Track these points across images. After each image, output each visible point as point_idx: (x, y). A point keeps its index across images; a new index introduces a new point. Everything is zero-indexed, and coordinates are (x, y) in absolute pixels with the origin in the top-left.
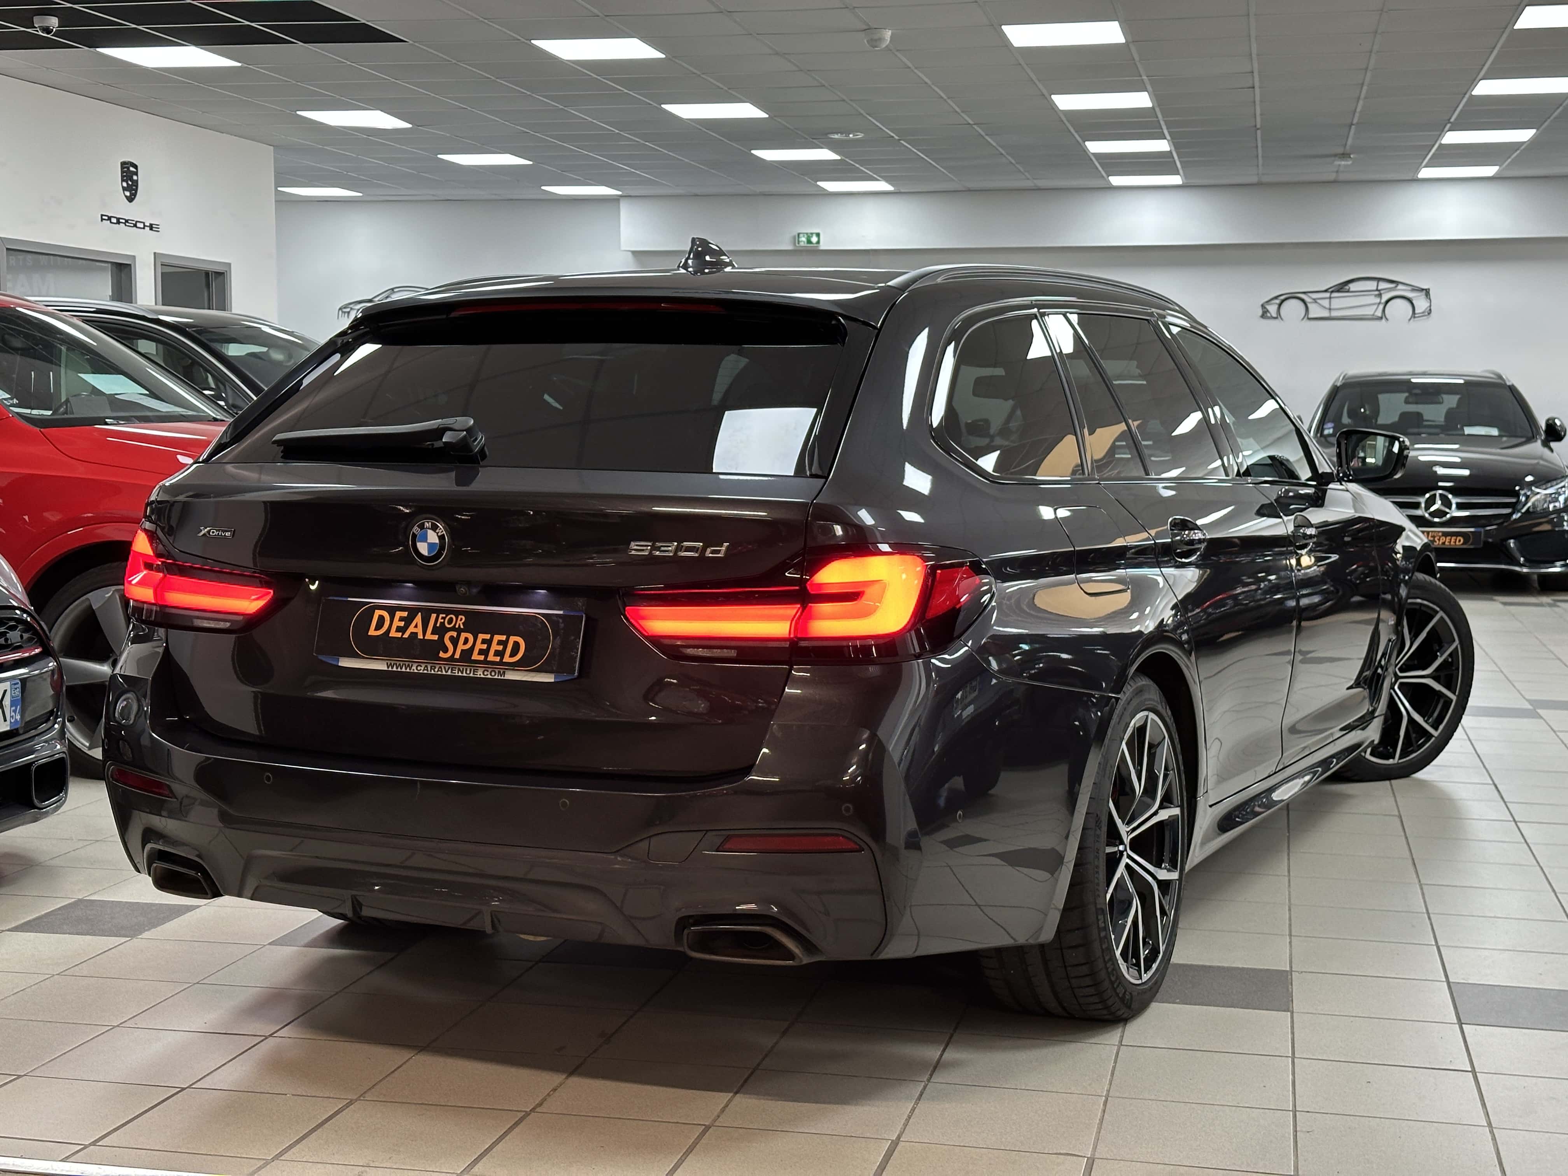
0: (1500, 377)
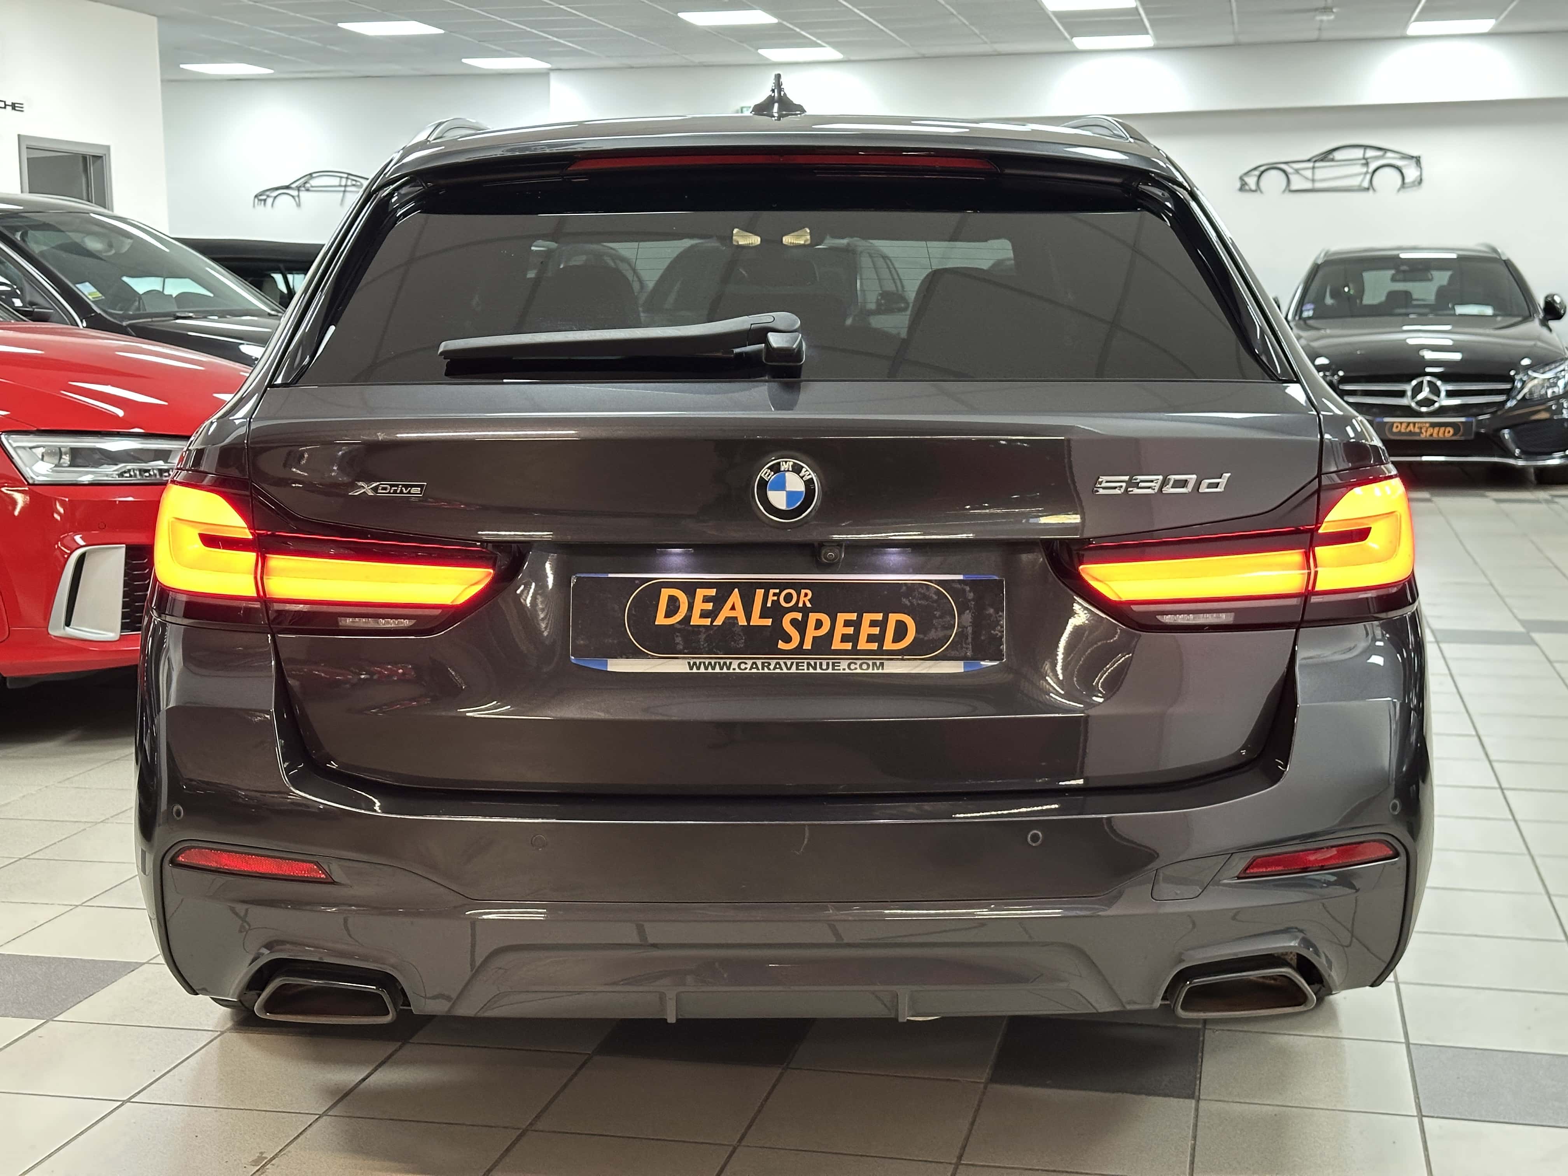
0: (1495, 250)
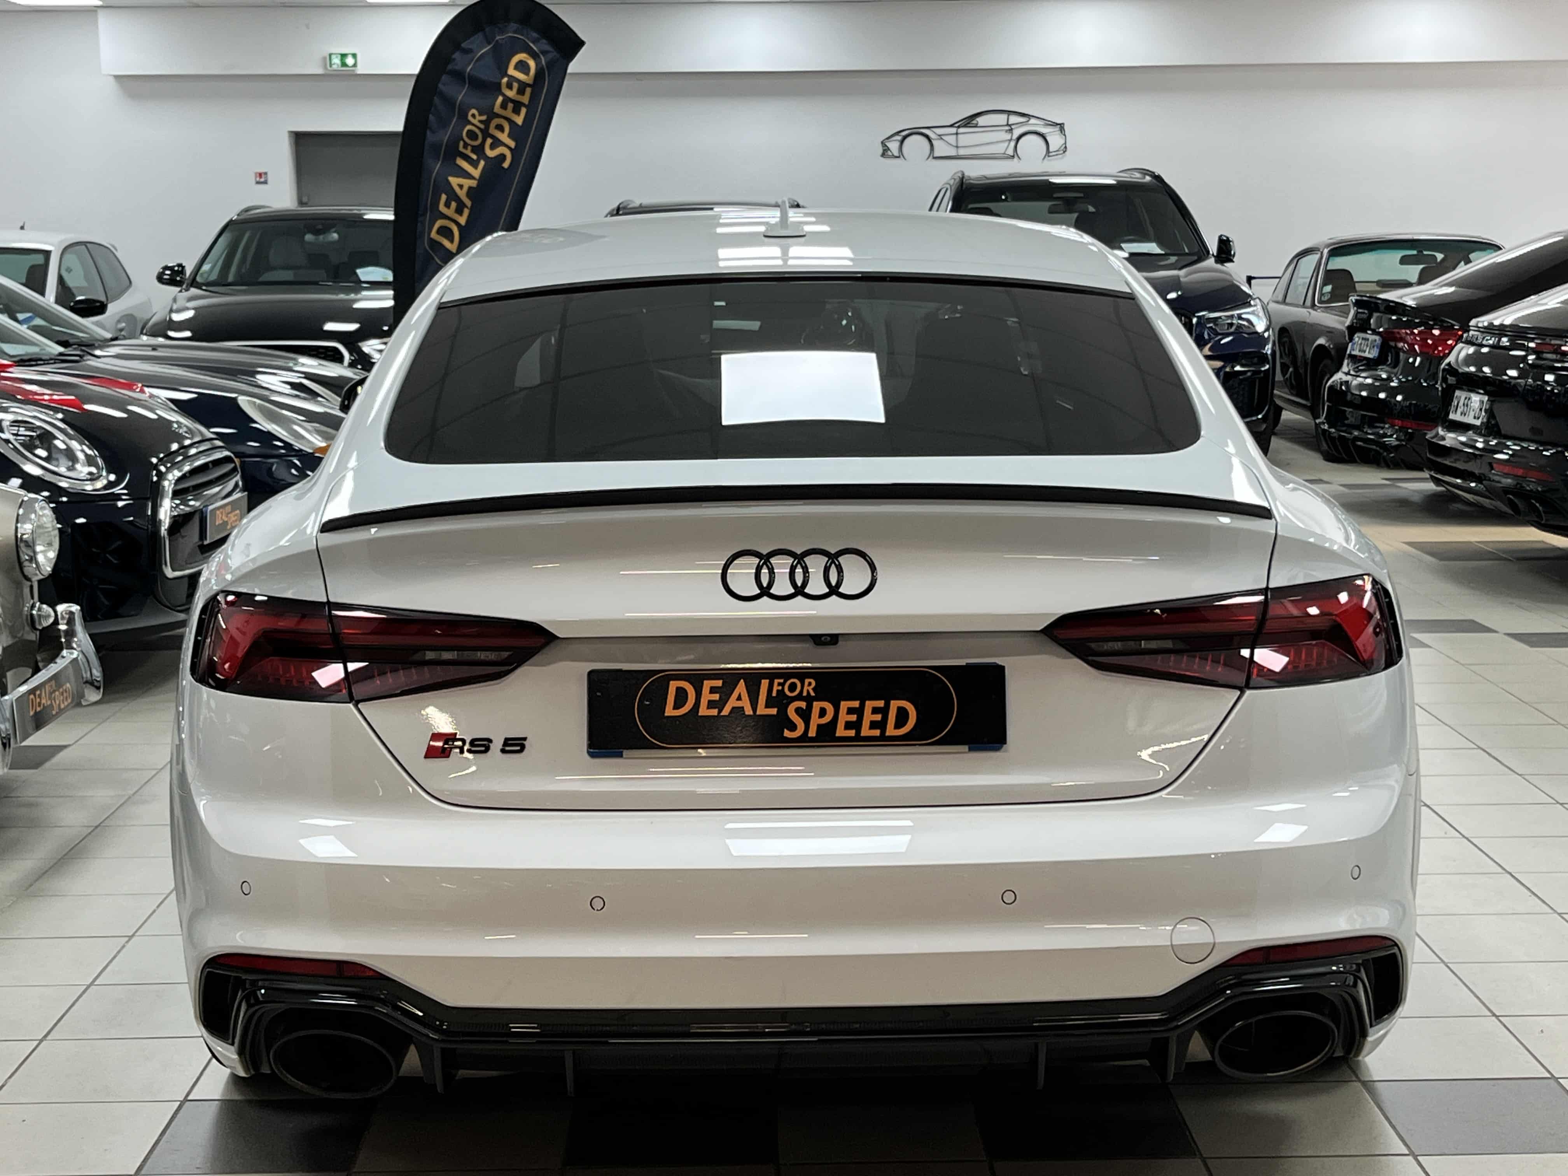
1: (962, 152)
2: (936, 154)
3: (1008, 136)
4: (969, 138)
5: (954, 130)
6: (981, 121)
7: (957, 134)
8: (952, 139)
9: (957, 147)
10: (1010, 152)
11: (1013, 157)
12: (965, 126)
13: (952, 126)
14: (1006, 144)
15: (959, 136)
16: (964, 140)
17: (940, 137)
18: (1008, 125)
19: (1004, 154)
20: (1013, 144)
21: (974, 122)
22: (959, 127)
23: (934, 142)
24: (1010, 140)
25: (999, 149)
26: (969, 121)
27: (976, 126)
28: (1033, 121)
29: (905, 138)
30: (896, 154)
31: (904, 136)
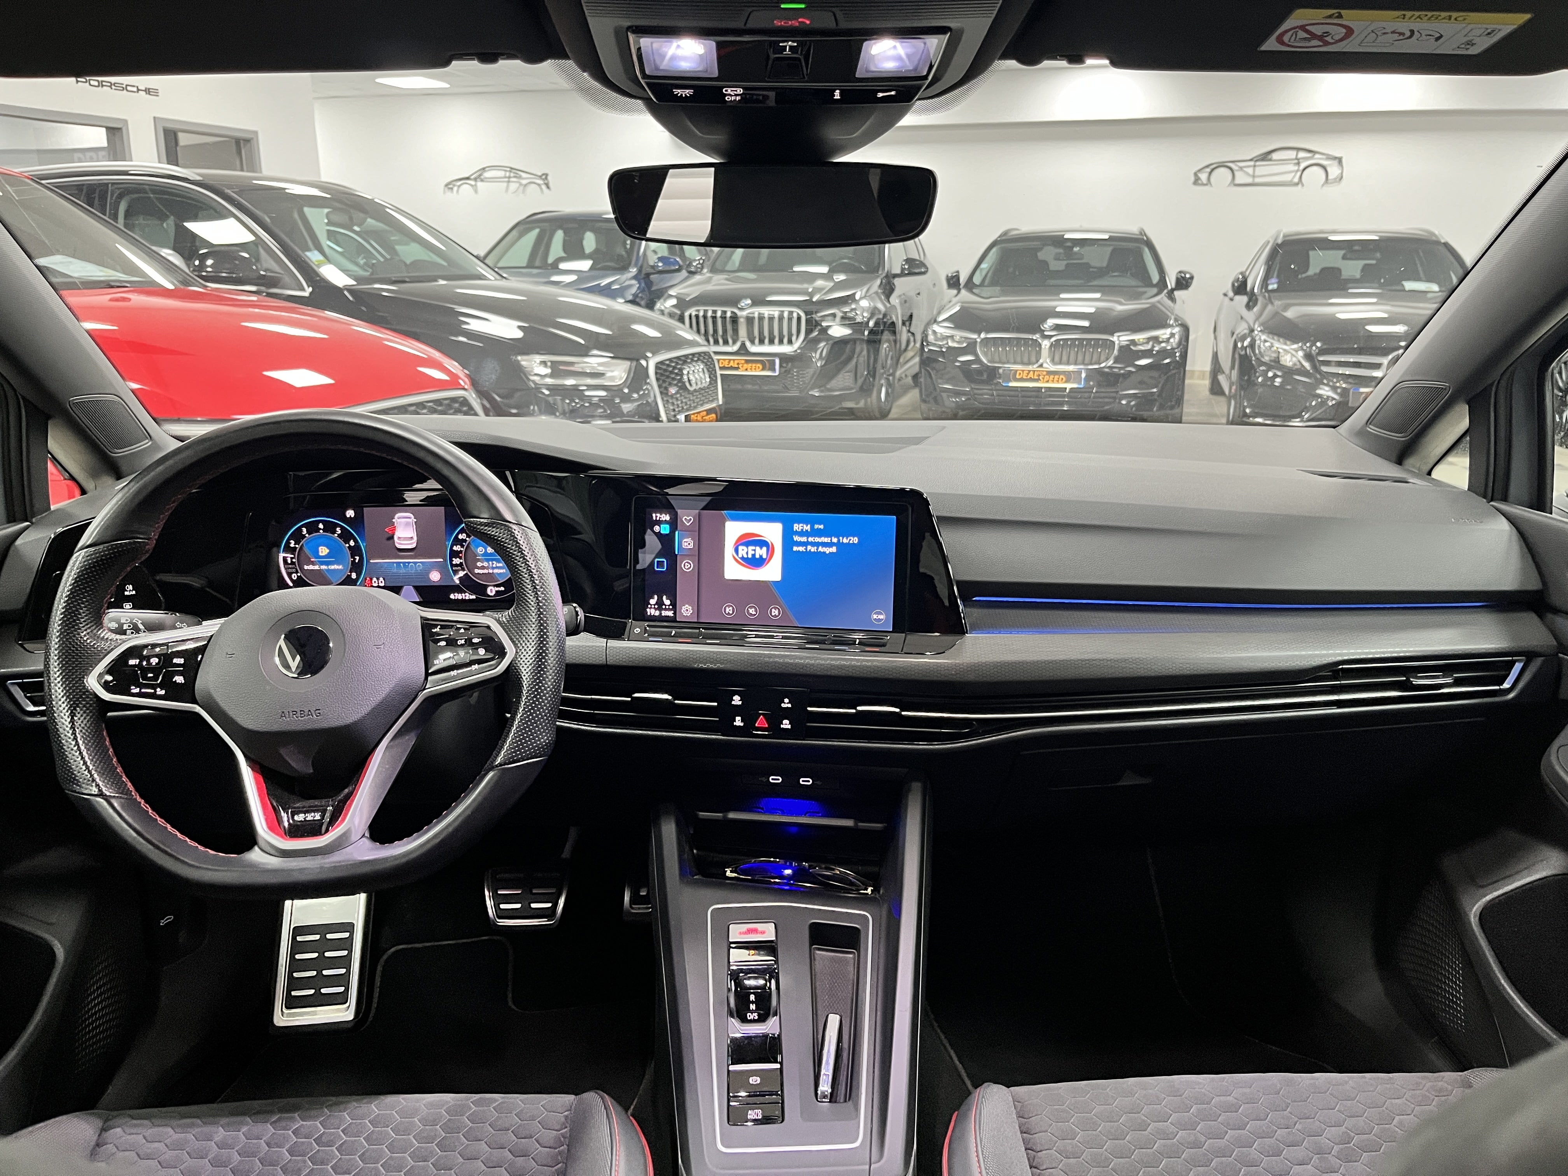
0: (1433, 235)
1: (1257, 180)
2: (1237, 181)
3: (1296, 168)
4: (1264, 170)
5: (1252, 163)
6: (1275, 156)
7: (1255, 166)
8: (1250, 171)
9: (1254, 176)
10: (1296, 180)
11: (1297, 184)
12: (1263, 160)
13: (1251, 160)
14: (1293, 174)
15: (1257, 169)
16: (1259, 171)
17: (1241, 168)
18: (1296, 159)
19: (1291, 181)
20: (1299, 174)
21: (1269, 157)
22: (1256, 161)
23: (1236, 173)
24: (1297, 171)
25: (1288, 178)
26: (1265, 157)
27: (1270, 160)
28: (1317, 156)
29: (1213, 170)
30: (1205, 181)
31: (1212, 168)
